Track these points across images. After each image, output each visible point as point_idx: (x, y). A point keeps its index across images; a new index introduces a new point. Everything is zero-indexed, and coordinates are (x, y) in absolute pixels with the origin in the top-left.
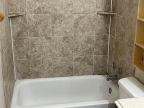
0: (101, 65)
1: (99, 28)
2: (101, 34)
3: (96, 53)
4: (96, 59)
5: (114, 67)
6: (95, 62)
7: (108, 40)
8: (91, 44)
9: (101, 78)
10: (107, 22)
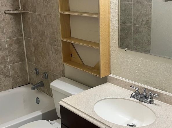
0: (20, 75)
1: (10, 30)
2: (14, 38)
3: (11, 62)
4: (13, 68)
5: (37, 73)
6: (12, 72)
7: (23, 44)
8: (3, 51)
9: (23, 90)
10: (18, 22)
